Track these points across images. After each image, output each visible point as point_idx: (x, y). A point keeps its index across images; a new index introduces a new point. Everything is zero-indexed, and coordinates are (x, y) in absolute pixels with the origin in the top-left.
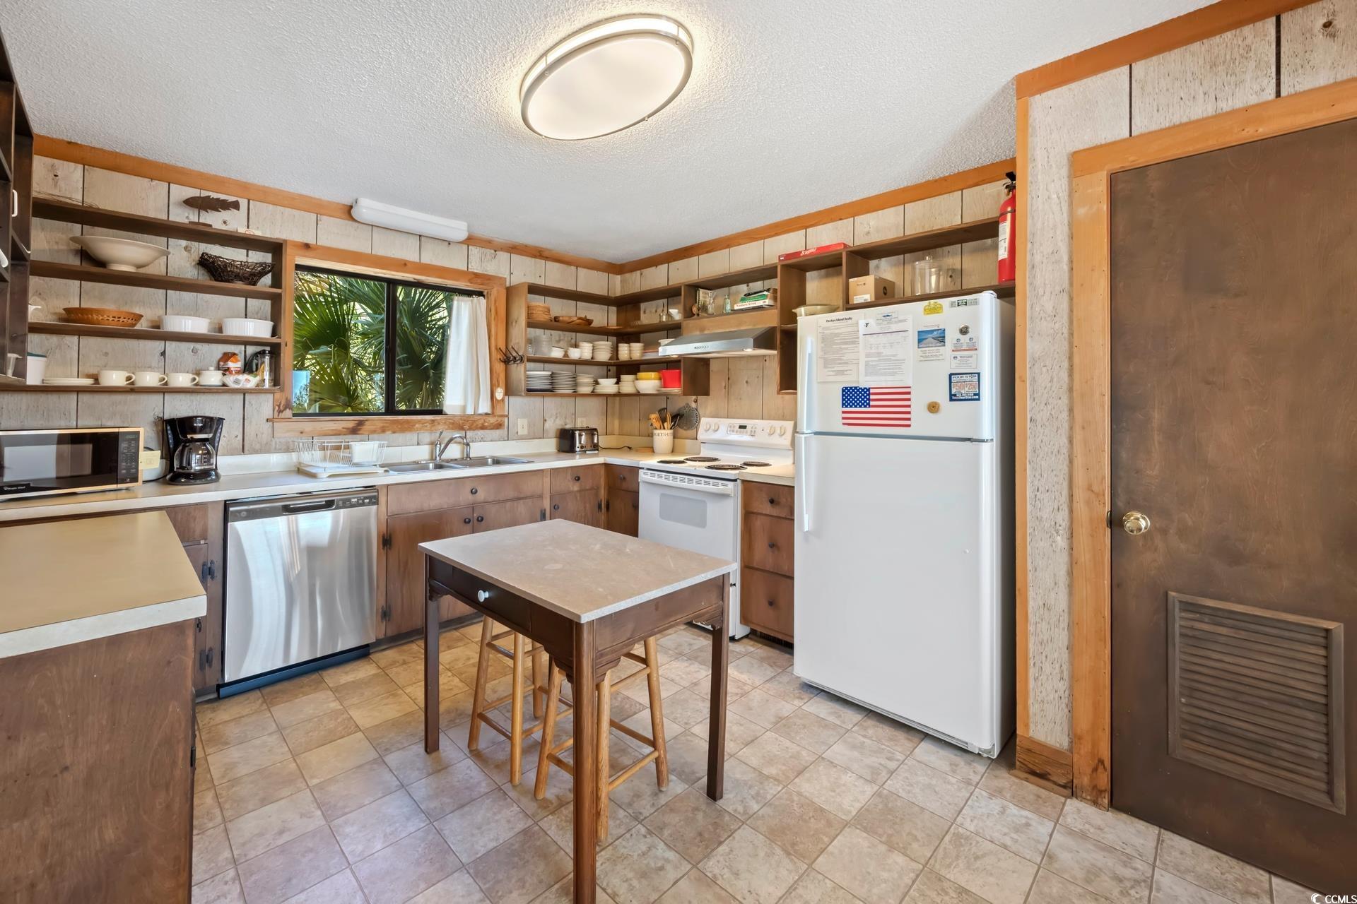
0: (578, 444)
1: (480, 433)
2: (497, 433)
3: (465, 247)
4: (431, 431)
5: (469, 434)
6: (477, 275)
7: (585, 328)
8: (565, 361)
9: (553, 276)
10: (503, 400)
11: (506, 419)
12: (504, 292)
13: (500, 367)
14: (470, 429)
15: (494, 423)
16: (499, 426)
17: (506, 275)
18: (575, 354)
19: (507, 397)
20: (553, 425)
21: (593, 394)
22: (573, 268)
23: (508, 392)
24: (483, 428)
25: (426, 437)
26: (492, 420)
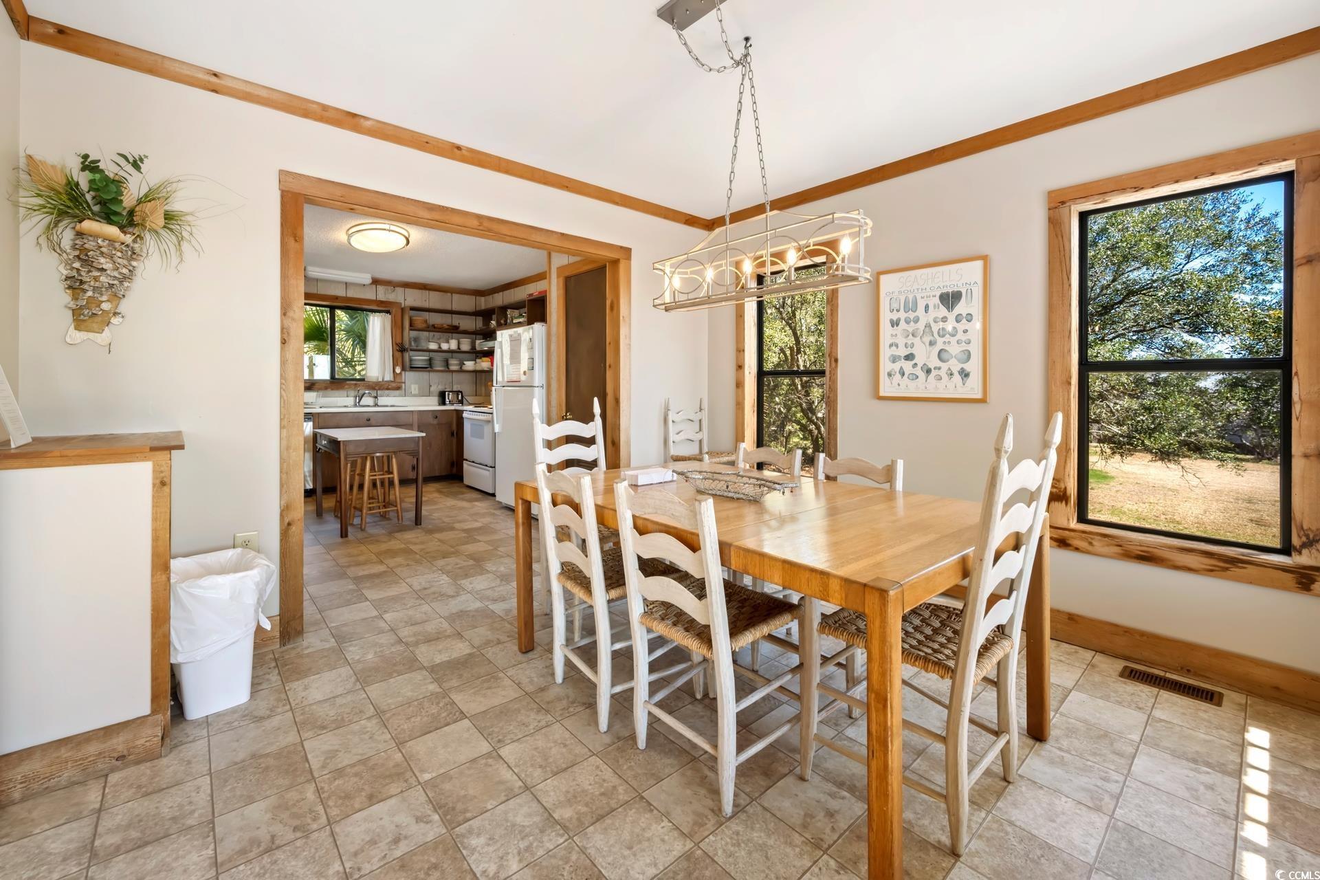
0: (447, 400)
1: (387, 392)
2: (397, 392)
3: (374, 286)
4: (354, 390)
5: (379, 392)
6: (382, 302)
7: (454, 330)
8: (440, 351)
9: (434, 300)
10: (401, 373)
11: (403, 385)
12: (400, 311)
13: (398, 354)
14: (379, 389)
15: (394, 386)
16: (398, 388)
17: (402, 302)
18: (445, 346)
19: (403, 373)
20: (436, 388)
21: (461, 371)
22: (449, 294)
23: (403, 369)
24: (388, 389)
25: (352, 393)
26: (394, 385)
